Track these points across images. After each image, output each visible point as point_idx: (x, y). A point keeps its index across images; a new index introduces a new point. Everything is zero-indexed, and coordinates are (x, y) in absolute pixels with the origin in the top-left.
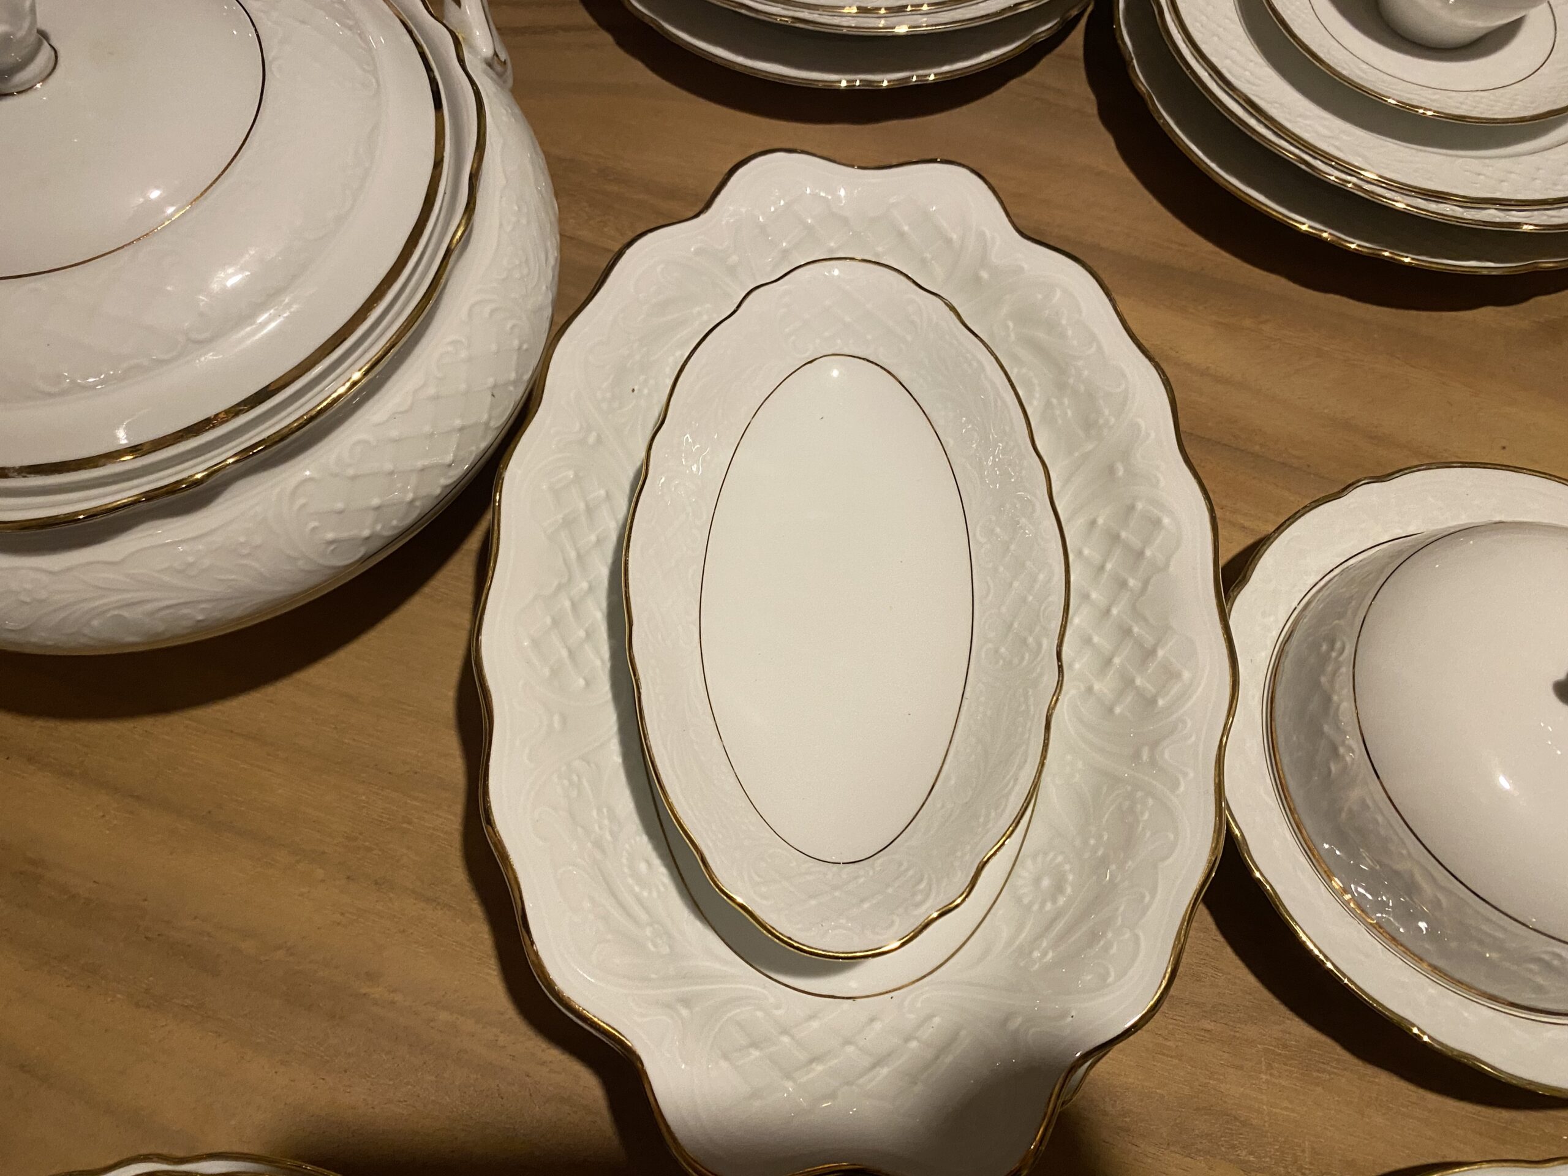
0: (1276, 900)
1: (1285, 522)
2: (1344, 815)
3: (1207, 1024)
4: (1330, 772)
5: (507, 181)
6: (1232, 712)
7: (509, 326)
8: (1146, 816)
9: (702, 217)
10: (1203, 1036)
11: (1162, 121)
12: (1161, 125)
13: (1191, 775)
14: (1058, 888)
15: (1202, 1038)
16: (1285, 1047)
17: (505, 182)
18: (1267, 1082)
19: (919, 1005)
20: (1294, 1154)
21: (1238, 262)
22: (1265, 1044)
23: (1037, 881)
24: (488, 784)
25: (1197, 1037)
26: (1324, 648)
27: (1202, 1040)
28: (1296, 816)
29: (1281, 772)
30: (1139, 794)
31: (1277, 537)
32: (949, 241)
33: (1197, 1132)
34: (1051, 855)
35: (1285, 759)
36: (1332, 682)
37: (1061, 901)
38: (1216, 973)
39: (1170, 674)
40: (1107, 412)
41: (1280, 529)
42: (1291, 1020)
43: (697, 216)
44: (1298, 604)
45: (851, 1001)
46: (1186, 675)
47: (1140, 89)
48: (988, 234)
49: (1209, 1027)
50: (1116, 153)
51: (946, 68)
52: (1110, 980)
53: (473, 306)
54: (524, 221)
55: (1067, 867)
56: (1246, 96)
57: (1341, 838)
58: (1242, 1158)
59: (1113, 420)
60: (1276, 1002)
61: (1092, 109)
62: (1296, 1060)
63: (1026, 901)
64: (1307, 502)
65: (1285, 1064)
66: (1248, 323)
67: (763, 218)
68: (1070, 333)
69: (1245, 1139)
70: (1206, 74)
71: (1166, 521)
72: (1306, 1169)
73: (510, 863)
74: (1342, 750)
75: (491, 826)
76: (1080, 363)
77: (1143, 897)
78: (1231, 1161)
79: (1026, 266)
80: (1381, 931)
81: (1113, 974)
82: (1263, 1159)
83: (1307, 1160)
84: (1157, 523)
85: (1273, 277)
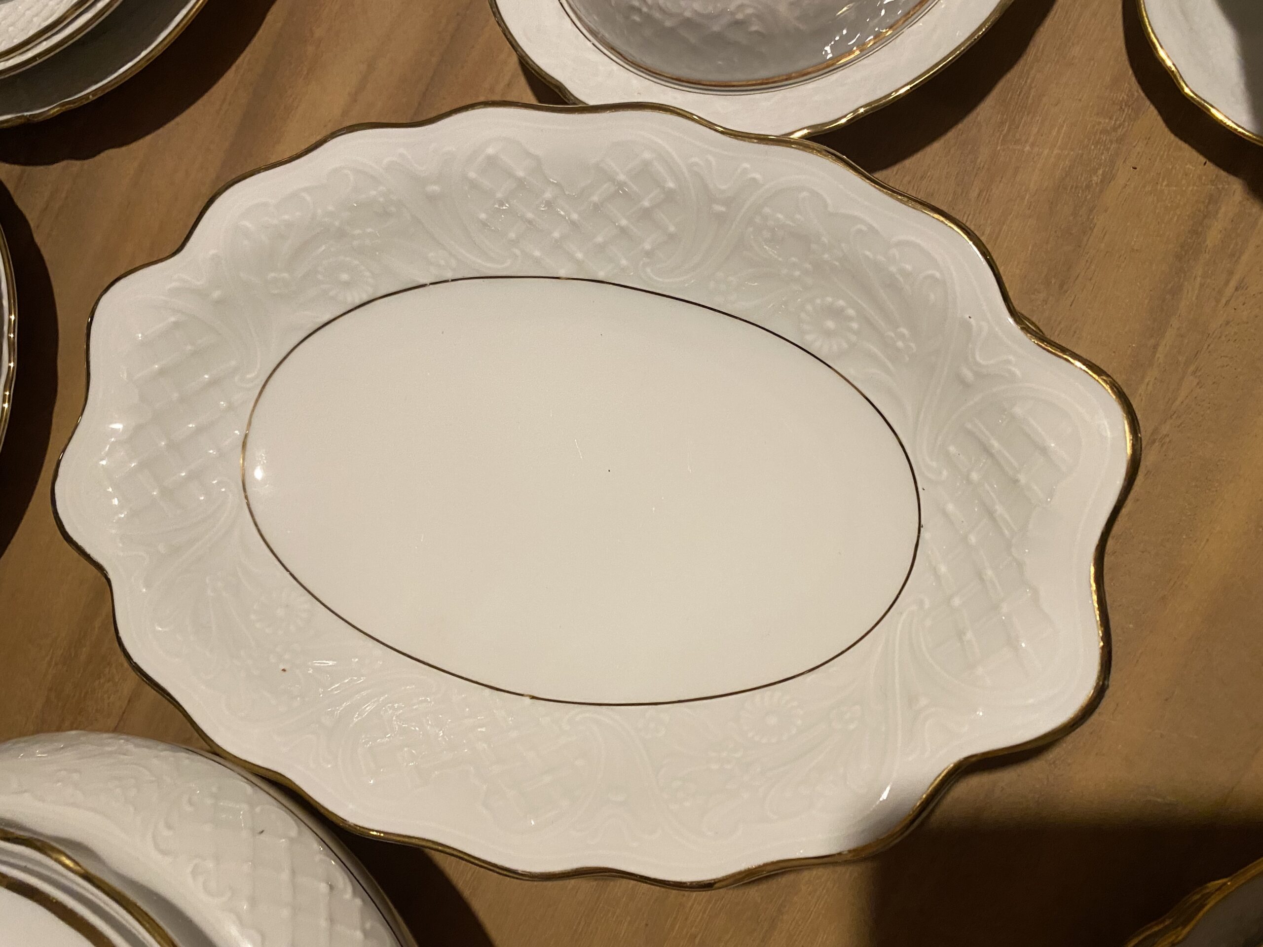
0: (873, 106)
1: (508, 39)
2: (802, 27)
3: (974, 194)
4: (756, 32)
5: (25, 791)
6: (688, 115)
7: (189, 809)
8: (780, 216)
9: (111, 576)
10: (984, 199)
11: (91, 97)
12: (95, 98)
13: (746, 165)
14: (836, 313)
15: (986, 200)
16: (1002, 123)
17: (26, 795)
18: (1033, 145)
19: (934, 464)
20: (1101, 133)
21: (248, 49)
22: (997, 143)
23: (828, 334)
24: (672, 882)
25: (984, 203)
26: (637, 18)
27: (988, 200)
28: (793, 75)
29: (750, 83)
30: (758, 220)
31: (522, 49)
32: (176, 325)
33: (1071, 218)
34: (803, 315)
35: (740, 76)
36: (671, 15)
37: (851, 312)
38: (927, 177)
39: (644, 172)
40: (373, 193)
41: (514, 45)
42: (978, 114)
43: (109, 581)
44: (590, 41)
45: (922, 529)
46: (647, 155)
47: (54, 113)
48: (174, 284)
49: (977, 191)
50: (124, 149)
51: (5, 303)
52: (938, 275)
53: (157, 846)
54: (76, 776)
55: (818, 301)
56: (72, 7)
57: (823, 34)
58: (1099, 180)
59: (381, 188)
60: (960, 126)
61: (75, 166)
62: (1015, 117)
63: (845, 345)
64: (493, 20)
65: (1018, 127)
66: (310, 49)
67: (122, 513)
68: (286, 217)
69: (1082, 175)
70: (45, 43)
71: (490, 151)
72: (1115, 123)
73: (756, 868)
74: (740, 16)
75: (715, 883)
76: (319, 211)
77: (860, 231)
78: (1101, 191)
79: (212, 252)
80: (912, 13)
81: (930, 272)
82: (1103, 161)
83: (1107, 121)
84: (492, 161)
85: (270, 17)
